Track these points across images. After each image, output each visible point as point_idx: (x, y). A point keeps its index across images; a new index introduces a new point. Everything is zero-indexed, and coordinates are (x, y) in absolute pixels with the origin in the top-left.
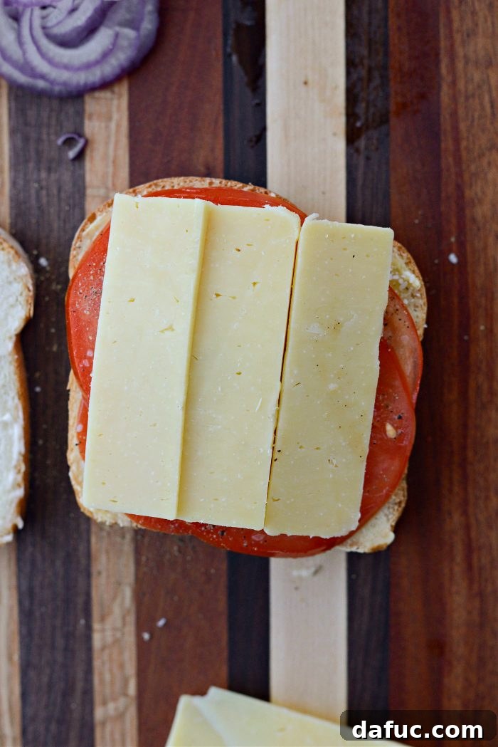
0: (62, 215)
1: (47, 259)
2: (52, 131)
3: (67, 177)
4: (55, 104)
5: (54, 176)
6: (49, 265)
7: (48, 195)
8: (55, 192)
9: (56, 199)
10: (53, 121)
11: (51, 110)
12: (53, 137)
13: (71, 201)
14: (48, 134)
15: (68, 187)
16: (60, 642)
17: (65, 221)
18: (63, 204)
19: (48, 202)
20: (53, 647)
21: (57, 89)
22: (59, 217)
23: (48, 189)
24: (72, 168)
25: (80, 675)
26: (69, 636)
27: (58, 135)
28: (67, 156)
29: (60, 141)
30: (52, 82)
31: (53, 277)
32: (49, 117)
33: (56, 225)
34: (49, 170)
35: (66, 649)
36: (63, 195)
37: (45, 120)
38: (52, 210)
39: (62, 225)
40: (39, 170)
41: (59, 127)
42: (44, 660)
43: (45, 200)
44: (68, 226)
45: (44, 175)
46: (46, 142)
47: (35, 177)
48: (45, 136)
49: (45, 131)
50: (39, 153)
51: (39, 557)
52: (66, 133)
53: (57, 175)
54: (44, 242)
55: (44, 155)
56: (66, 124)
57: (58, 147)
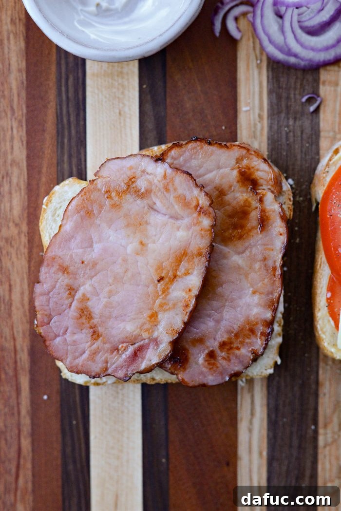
0: (304, 150)
1: (293, 180)
2: (297, 92)
3: (307, 123)
4: (299, 74)
5: (298, 123)
6: (295, 184)
7: (294, 136)
8: (299, 134)
9: (299, 138)
10: (298, 86)
11: (297, 78)
12: (298, 97)
13: (310, 141)
14: (295, 94)
15: (308, 131)
16: (295, 442)
17: (305, 154)
18: (304, 142)
19: (294, 140)
20: (291, 446)
21: (303, 63)
22: (302, 152)
23: (294, 132)
24: (310, 117)
25: (308, 464)
26: (302, 438)
27: (303, 97)
28: (309, 110)
29: (304, 100)
30: (302, 59)
31: (297, 192)
32: (295, 83)
33: (299, 157)
34: (295, 119)
35: (300, 447)
36: (305, 136)
37: (293, 85)
38: (297, 147)
39: (303, 156)
40: (288, 119)
41: (302, 90)
42: (284, 455)
43: (291, 139)
44: (307, 157)
45: (291, 122)
46: (293, 100)
47: (285, 124)
48: (292, 96)
49: (292, 92)
50: (288, 107)
51: (283, 384)
52: (308, 94)
53: (300, 122)
54: (291, 168)
55: (292, 108)
56: (307, 87)
57: (302, 103)
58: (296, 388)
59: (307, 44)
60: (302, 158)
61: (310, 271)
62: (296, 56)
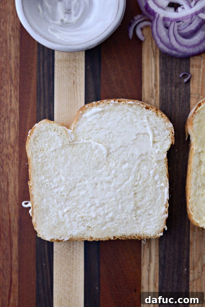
0: (181, 105)
2: (177, 71)
3: (183, 90)
4: (178, 61)
5: (178, 89)
7: (175, 97)
8: (178, 95)
9: (178, 98)
10: (178, 67)
11: (177, 63)
12: (177, 74)
13: (184, 99)
14: (175, 72)
15: (183, 94)
16: (176, 278)
17: (182, 107)
18: (181, 100)
19: (175, 99)
20: (173, 280)
21: (180, 54)
22: (179, 106)
23: (175, 94)
24: (185, 86)
26: (180, 275)
27: (180, 74)
28: (184, 81)
29: (181, 76)
30: (180, 52)
31: (177, 129)
32: (176, 66)
33: (178, 109)
34: (176, 87)
35: (178, 281)
36: (181, 96)
37: (175, 68)
38: (177, 102)
39: (181, 108)
40: (172, 87)
41: (180, 70)
42: (169, 286)
43: (174, 99)
44: (183, 109)
45: (173, 88)
46: (174, 76)
47: (170, 89)
48: (174, 73)
49: (174, 71)
50: (171, 80)
51: (168, 243)
52: (183, 72)
53: (179, 88)
54: (173, 115)
55: (174, 80)
56: (182, 69)
57: (180, 78)
58: (176, 246)
59: (182, 43)
60: (180, 109)
61: (185, 176)
62: (176, 50)
